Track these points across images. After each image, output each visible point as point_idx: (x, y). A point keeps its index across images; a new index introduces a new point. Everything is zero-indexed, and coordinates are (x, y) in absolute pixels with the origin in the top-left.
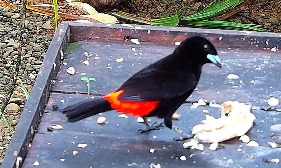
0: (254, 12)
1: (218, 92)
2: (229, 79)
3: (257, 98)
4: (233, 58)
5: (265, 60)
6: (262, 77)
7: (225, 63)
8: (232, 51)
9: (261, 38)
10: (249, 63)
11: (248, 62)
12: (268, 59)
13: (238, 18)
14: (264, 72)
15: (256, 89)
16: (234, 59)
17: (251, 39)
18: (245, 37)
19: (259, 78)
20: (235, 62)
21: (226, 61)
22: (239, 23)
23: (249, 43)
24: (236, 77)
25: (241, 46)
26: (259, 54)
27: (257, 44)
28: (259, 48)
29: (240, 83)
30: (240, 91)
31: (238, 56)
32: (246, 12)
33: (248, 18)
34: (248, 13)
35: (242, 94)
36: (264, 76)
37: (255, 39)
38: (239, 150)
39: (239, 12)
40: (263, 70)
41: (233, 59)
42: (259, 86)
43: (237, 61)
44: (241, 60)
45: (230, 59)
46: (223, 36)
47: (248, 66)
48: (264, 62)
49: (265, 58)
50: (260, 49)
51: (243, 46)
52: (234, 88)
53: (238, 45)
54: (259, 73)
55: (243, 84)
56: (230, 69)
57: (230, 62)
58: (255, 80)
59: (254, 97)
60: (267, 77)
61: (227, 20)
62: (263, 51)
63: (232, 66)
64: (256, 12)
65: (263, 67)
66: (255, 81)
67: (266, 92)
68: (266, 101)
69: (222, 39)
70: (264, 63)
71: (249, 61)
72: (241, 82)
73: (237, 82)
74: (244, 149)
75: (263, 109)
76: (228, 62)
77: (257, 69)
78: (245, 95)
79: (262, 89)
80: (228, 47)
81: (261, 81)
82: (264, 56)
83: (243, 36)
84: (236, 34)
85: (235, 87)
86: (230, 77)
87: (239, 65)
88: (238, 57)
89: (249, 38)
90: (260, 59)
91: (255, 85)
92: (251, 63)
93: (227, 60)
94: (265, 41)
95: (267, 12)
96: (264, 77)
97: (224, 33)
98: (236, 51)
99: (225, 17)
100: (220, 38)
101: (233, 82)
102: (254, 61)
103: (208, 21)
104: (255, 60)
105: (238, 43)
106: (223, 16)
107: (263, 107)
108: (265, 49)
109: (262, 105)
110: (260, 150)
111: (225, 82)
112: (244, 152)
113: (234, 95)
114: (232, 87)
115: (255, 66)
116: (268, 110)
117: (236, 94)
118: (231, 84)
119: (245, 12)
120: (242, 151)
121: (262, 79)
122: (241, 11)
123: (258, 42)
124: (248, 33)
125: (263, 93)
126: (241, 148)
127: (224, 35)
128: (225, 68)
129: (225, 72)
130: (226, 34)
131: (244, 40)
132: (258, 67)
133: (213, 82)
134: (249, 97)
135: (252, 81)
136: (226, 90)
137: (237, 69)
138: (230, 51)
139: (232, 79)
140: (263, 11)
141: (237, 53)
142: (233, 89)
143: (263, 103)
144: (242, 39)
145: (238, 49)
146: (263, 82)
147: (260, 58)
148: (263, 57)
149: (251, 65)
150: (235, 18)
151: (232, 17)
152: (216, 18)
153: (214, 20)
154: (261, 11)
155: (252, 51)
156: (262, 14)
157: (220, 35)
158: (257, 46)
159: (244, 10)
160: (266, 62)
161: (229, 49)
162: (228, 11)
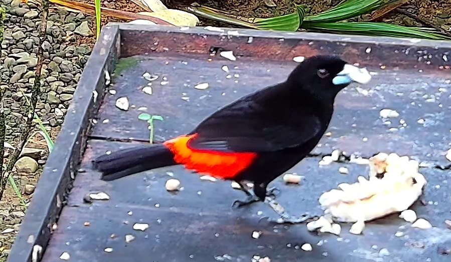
0: (424, 7)
1: (365, 139)
2: (382, 117)
3: (428, 148)
4: (389, 82)
5: (442, 85)
6: (437, 114)
7: (375, 91)
8: (388, 71)
9: (436, 50)
10: (416, 90)
11: (413, 90)
12: (446, 84)
13: (397, 16)
14: (441, 106)
15: (426, 133)
16: (391, 84)
17: (419, 52)
18: (409, 49)
19: (432, 115)
20: (392, 90)
21: (378, 88)
22: (399, 25)
23: (416, 59)
24: (394, 114)
25: (402, 62)
26: (432, 76)
27: (428, 59)
28: (431, 66)
29: (400, 124)
30: (400, 137)
31: (397, 79)
32: (411, 8)
33: (413, 17)
34: (414, 9)
35: (404, 142)
36: (439, 112)
37: (425, 52)
38: (399, 234)
39: (398, 7)
40: (438, 102)
41: (389, 84)
42: (431, 129)
43: (395, 87)
44: (402, 85)
45: (385, 85)
46: (372, 46)
47: (413, 97)
48: (440, 90)
49: (443, 83)
50: (434, 68)
51: (407, 63)
52: (392, 133)
53: (397, 61)
54: (433, 108)
55: (405, 125)
56: (384, 101)
57: (384, 90)
58: (426, 120)
59: (424, 147)
60: (445, 114)
61: (379, 20)
62: (437, 72)
63: (386, 95)
64: (426, 6)
65: (438, 98)
66: (424, 121)
67: (444, 138)
68: (443, 154)
69: (371, 52)
70: (440, 92)
71: (414, 87)
72: (402, 122)
73: (395, 121)
74: (407, 232)
75: (438, 167)
76: (381, 89)
77: (429, 100)
78: (408, 143)
79: (436, 134)
80: (380, 64)
81: (436, 121)
82: (441, 79)
83: (406, 47)
84: (394, 43)
85: (392, 130)
86: (385, 113)
87: (398, 94)
88: (397, 81)
89: (415, 51)
90: (433, 85)
91: (426, 127)
92: (419, 91)
93: (379, 86)
94: (441, 55)
95: (446, 7)
96: (440, 114)
97: (374, 42)
98: (394, 72)
99: (376, 16)
100: (368, 51)
101: (389, 123)
102: (423, 87)
103: (349, 21)
104: (425, 86)
105: (398, 58)
106: (372, 14)
107: (438, 163)
108: (441, 67)
109: (436, 161)
110: (433, 233)
111: (377, 122)
112: (407, 237)
113: (391, 143)
114: (387, 131)
115: (426, 96)
116: (446, 168)
117: (395, 142)
118: (386, 125)
119: (409, 8)
120: (403, 236)
121: (437, 118)
122: (402, 6)
123: (430, 57)
124: (414, 42)
125: (440, 140)
126: (402, 230)
127: (374, 44)
128: (376, 99)
129: (375, 106)
130: (377, 43)
131: (407, 53)
132: (431, 98)
133: (355, 122)
134: (415, 146)
135: (421, 121)
136: (377, 136)
137: (397, 101)
138: (383, 71)
139: (388, 117)
140: (439, 5)
141: (396, 74)
142: (389, 134)
143: (438, 156)
144: (404, 51)
145: (397, 69)
146: (438, 123)
147: (434, 82)
148: (438, 81)
149: (418, 94)
150: (392, 17)
151: (387, 16)
152: (361, 17)
153: (357, 20)
154: (436, 6)
155: (420, 71)
156: (437, 11)
157: (368, 45)
158: (429, 63)
159: (407, 4)
160: (444, 90)
161: (383, 67)
162: (381, 6)
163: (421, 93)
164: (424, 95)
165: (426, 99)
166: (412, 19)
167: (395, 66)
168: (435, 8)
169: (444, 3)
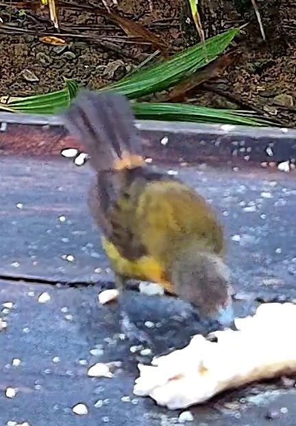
0: (240, 82)
5: (265, 189)
6: (259, 228)
8: (189, 169)
9: (256, 140)
10: (230, 195)
11: (226, 195)
12: (271, 186)
13: (204, 95)
14: (263, 216)
15: (245, 254)
17: (233, 143)
18: (219, 139)
19: (252, 229)
22: (206, 106)
23: (229, 152)
25: (210, 157)
26: (252, 176)
27: (246, 153)
28: (252, 162)
31: (204, 180)
32: (223, 83)
33: (226, 96)
34: (226, 84)
36: (261, 226)
37: (242, 143)
39: (205, 82)
40: (259, 211)
42: (250, 249)
44: (211, 189)
46: (170, 135)
47: (226, 204)
48: (262, 194)
49: (266, 186)
50: (254, 165)
53: (204, 156)
54: (254, 220)
60: (270, 228)
61: (179, 99)
62: (259, 171)
64: (243, 81)
65: (259, 206)
66: (241, 237)
67: (267, 261)
69: (168, 142)
70: (262, 197)
71: (228, 191)
75: (260, 300)
77: (247, 209)
79: (257, 255)
80: (180, 160)
81: (256, 237)
82: (263, 181)
83: (215, 137)
88: (204, 183)
89: (228, 141)
90: (254, 188)
92: (234, 196)
94: (264, 147)
95: (270, 81)
96: (263, 228)
97: (172, 130)
98: (200, 170)
99: (175, 92)
100: (164, 141)
102: (239, 191)
103: (138, 102)
104: (241, 189)
106: (169, 90)
107: (259, 295)
108: (264, 164)
115: (242, 204)
119: (220, 83)
121: (259, 233)
122: (210, 80)
123: (249, 149)
124: (227, 129)
127: (173, 133)
130: (176, 131)
131: (217, 144)
132: (250, 206)
135: (236, 238)
138: (185, 169)
140: (260, 80)
141: (201, 174)
143: (259, 285)
144: (212, 142)
145: (203, 166)
146: (259, 240)
147: (254, 184)
148: (260, 183)
149: (232, 201)
150: (198, 95)
151: (193, 93)
152: (154, 96)
153: (148, 100)
154: (256, 81)
155: (235, 169)
156: (258, 87)
157: (164, 134)
158: (247, 158)
159: (216, 78)
160: (267, 195)
161: (184, 164)
162: (182, 79)
163: (236, 199)
164: (240, 201)
165: (243, 207)
166: (224, 98)
167: (201, 162)
168: (255, 83)
169: (267, 76)
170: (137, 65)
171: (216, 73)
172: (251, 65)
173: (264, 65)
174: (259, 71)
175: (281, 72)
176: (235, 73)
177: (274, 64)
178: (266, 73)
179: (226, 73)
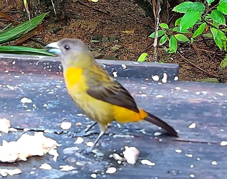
0: (47, 37)
1: (12, 116)
2: (22, 103)
3: (50, 121)
4: (26, 82)
5: (58, 84)
6: (55, 101)
7: (18, 87)
8: (25, 75)
9: (54, 62)
10: (42, 87)
11: (41, 86)
12: (60, 83)
13: (31, 42)
14: (57, 96)
15: (48, 112)
16: (27, 83)
17: (44, 64)
18: (38, 62)
19: (52, 101)
20: (28, 87)
21: (19, 85)
22: (32, 48)
23: (42, 67)
24: (30, 101)
25: (34, 70)
26: (52, 78)
27: (50, 68)
28: (52, 72)
29: (33, 107)
30: (33, 115)
31: (31, 80)
32: (39, 37)
33: (41, 43)
34: (41, 38)
35: (35, 118)
36: (56, 100)
37: (48, 64)
38: (32, 173)
39: (32, 37)
40: (55, 94)
41: (26, 83)
42: (51, 110)
43: (30, 85)
44: (34, 84)
45: (24, 83)
46: (16, 60)
47: (41, 91)
48: (57, 86)
49: (58, 82)
50: (53, 74)
51: (37, 70)
52: (28, 112)
53: (31, 69)
54: (52, 97)
55: (36, 108)
56: (23, 93)
57: (23, 86)
58: (48, 104)
59: (47, 120)
60: (60, 101)
61: (20, 45)
62: (55, 76)
63: (25, 90)
64: (48, 36)
65: (55, 91)
66: (47, 105)
67: (59, 116)
68: (58, 125)
69: (15, 64)
70: (57, 87)
71: (42, 85)
72: (34, 105)
73: (30, 105)
74: (37, 172)
75: (56, 133)
76: (21, 86)
77: (50, 93)
78: (38, 118)
79: (54, 113)
80: (21, 71)
81: (54, 105)
82: (57, 80)
84: (29, 59)
85: (28, 110)
86: (24, 100)
87: (32, 89)
88: (31, 81)
89: (41, 63)
90: (53, 83)
91: (48, 109)
92: (44, 87)
93: (20, 84)
94: (57, 66)
95: (60, 37)
96: (57, 101)
97: (17, 58)
98: (29, 76)
99: (19, 42)
100: (14, 63)
101: (26, 106)
102: (47, 85)
103: (2, 45)
104: (47, 84)
105: (31, 67)
106: (16, 41)
107: (55, 130)
108: (57, 73)
109: (55, 129)
110: (53, 172)
111: (19, 106)
112: (37, 174)
113: (27, 118)
114: (25, 111)
115: (48, 90)
116: (60, 134)
117: (29, 117)
118: (25, 108)
119: (38, 37)
120: (35, 174)
121: (55, 103)
122: (34, 36)
123: (51, 67)
124: (41, 57)
125: (56, 116)
126: (34, 171)
127: (17, 59)
128: (18, 92)
129: (18, 96)
130: (19, 59)
131: (37, 64)
132: (51, 92)
133: (6, 106)
134: (42, 120)
135: (45, 105)
136: (19, 115)
137: (31, 93)
138: (23, 75)
139: (25, 103)
140: (56, 36)
141: (30, 77)
142: (26, 113)
143: (55, 126)
144: (35, 63)
145: (31, 74)
146: (55, 106)
147: (53, 82)
148: (56, 81)
149: (43, 89)
150: (28, 43)
151: (25, 42)
152: (10, 43)
153: (7, 45)
154: (54, 36)
155: (45, 75)
156: (55, 39)
157: (14, 60)
158: (50, 70)
159: (36, 35)
160: (59, 87)
161: (23, 73)
162: (21, 36)
163: (45, 88)
164: (47, 89)
165: (48, 92)
167: (30, 72)
168: (54, 38)
169: (59, 34)
170: (2, 29)
171: (36, 33)
172: (52, 30)
173: (58, 29)
174: (55, 32)
175: (65, 33)
176: (45, 33)
177: (62, 29)
178: (58, 33)
179: (41, 33)
